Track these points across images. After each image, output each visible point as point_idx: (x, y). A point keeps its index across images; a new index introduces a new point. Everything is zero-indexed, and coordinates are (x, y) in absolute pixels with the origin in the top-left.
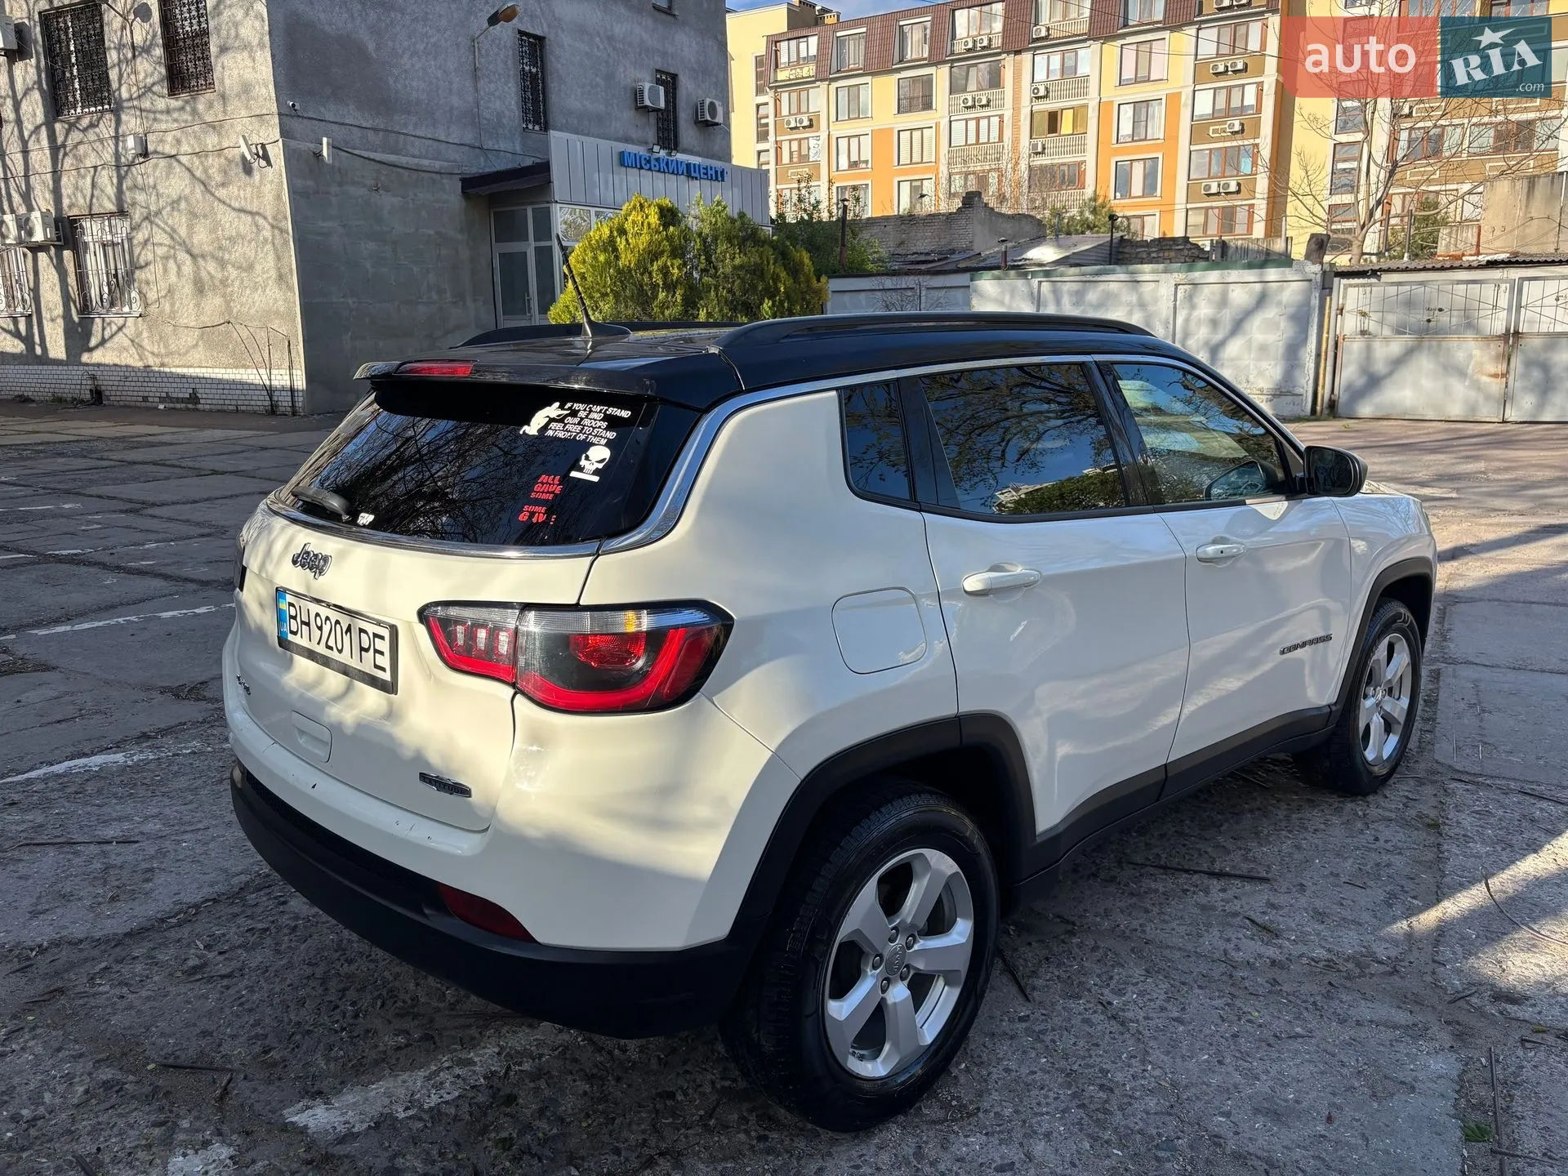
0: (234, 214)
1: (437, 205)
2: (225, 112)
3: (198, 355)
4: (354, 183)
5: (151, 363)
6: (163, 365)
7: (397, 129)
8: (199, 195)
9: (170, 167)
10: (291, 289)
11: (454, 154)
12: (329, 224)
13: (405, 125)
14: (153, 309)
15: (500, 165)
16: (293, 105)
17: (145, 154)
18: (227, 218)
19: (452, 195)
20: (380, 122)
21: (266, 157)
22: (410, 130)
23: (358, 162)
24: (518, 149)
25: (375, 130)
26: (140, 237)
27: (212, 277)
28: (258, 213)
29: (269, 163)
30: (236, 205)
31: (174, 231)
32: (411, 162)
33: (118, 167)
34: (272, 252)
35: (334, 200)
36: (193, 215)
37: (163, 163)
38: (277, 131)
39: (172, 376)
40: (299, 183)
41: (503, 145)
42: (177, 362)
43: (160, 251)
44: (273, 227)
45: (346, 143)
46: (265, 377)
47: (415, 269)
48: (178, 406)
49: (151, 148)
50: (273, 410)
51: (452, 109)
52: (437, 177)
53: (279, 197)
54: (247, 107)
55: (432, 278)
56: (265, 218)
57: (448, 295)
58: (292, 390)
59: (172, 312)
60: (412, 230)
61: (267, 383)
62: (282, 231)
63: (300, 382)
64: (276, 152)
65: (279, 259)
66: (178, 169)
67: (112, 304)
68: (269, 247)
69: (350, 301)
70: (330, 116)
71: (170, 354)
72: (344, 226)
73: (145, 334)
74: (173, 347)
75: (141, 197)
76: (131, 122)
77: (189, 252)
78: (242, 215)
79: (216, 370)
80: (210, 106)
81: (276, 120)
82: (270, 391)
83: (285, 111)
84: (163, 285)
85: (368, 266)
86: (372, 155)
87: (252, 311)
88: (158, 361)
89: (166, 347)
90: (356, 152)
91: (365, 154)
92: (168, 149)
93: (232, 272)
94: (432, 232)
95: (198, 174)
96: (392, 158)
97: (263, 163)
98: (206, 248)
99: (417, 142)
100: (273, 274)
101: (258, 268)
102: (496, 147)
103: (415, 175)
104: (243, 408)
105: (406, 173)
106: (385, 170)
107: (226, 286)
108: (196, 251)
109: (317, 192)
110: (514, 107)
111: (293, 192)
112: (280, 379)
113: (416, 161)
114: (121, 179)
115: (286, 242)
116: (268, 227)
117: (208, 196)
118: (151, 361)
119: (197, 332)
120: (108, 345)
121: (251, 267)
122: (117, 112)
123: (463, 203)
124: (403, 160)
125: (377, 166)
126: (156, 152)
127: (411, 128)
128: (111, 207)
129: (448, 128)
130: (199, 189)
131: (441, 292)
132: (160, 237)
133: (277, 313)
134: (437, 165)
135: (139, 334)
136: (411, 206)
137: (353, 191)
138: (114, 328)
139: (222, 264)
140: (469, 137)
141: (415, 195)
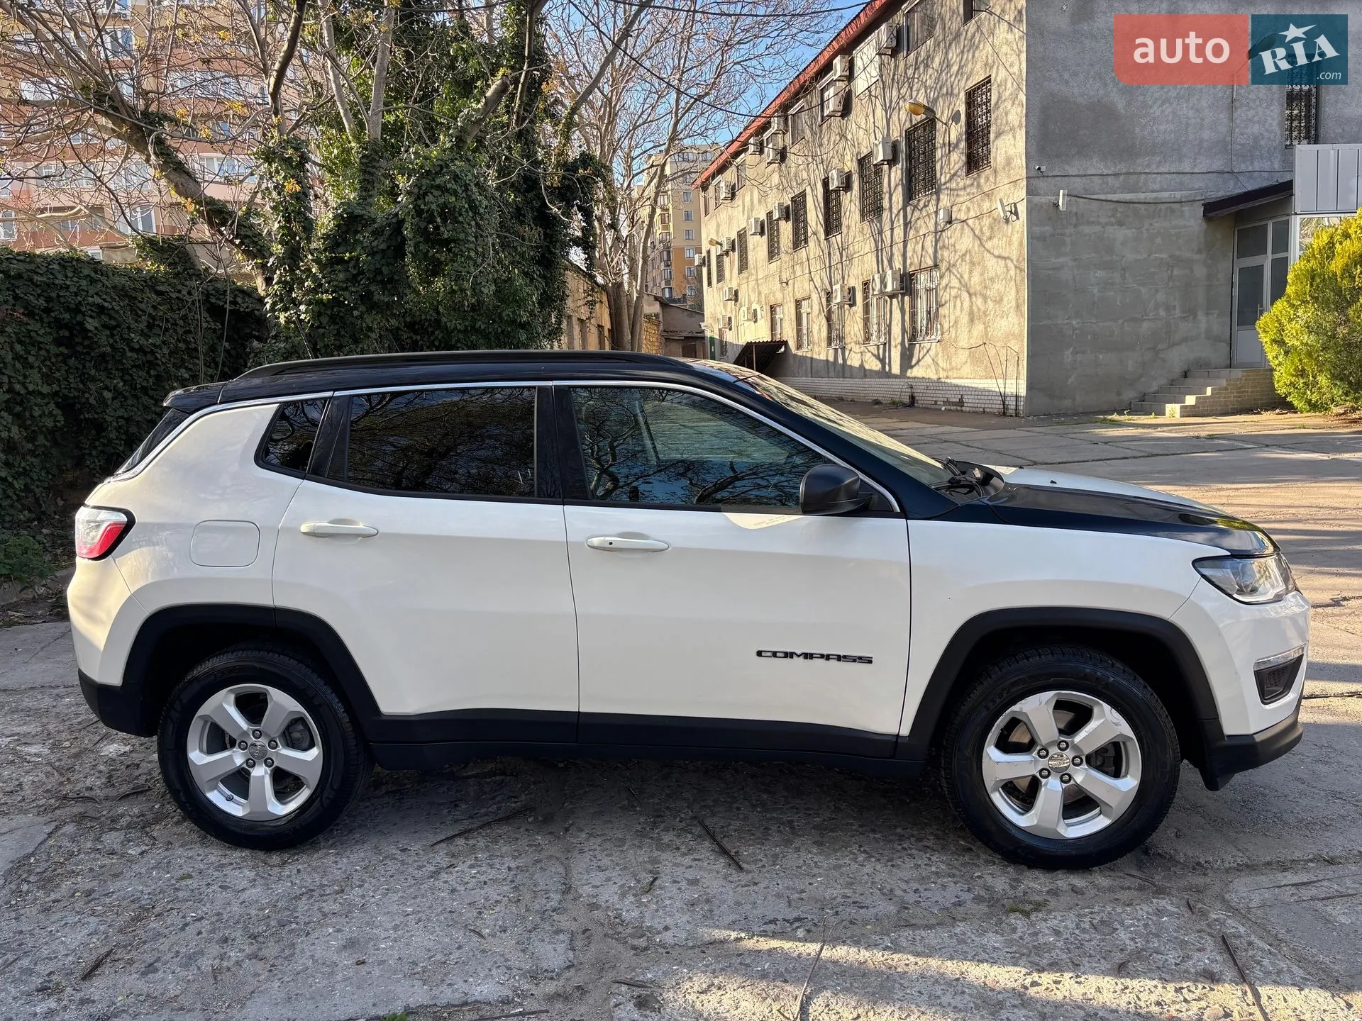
0: (995, 260)
1: (1173, 231)
2: (995, 183)
3: (967, 370)
4: (1089, 223)
5: (941, 376)
6: (947, 377)
7: (1139, 169)
8: (976, 248)
9: (963, 229)
10: (1022, 316)
11: (1199, 183)
12: (1062, 260)
13: (1149, 165)
14: (946, 336)
15: (1251, 186)
16: (1039, 169)
17: (950, 222)
18: (991, 262)
19: (1193, 220)
20: (1122, 168)
21: (1016, 214)
22: (1154, 169)
23: (1095, 205)
24: (1277, 166)
25: (1116, 175)
26: (944, 282)
27: (979, 309)
28: (1008, 258)
29: (1018, 218)
30: (996, 253)
31: (962, 277)
32: (1150, 196)
33: (936, 233)
34: (1014, 288)
35: (1068, 240)
36: (972, 264)
37: (959, 226)
38: (1024, 191)
39: (951, 385)
40: (1037, 229)
41: (1257, 166)
42: (955, 375)
43: (954, 292)
44: (1016, 267)
45: (1086, 190)
46: (1002, 386)
47: (1143, 290)
48: (952, 408)
49: (954, 218)
50: (1004, 413)
51: (1202, 141)
52: (1176, 206)
53: (1021, 244)
54: (1009, 176)
55: (1161, 297)
56: (1012, 261)
57: (1177, 311)
58: (1017, 397)
59: (956, 337)
60: (1145, 256)
61: (1002, 390)
62: (1021, 270)
63: (1023, 392)
64: (1022, 209)
65: (1017, 292)
66: (967, 230)
67: (927, 334)
68: (1013, 282)
69: (1074, 322)
70: (1073, 171)
71: (952, 369)
72: (1075, 260)
73: (940, 354)
74: (954, 364)
75: (946, 254)
76: (945, 200)
77: (968, 292)
78: (1000, 260)
79: (976, 381)
80: (987, 179)
81: (1025, 183)
82: (1004, 397)
83: (1033, 173)
84: (953, 318)
85: (1095, 291)
86: (1110, 197)
87: (999, 334)
88: (945, 374)
89: (950, 364)
90: (1094, 197)
91: (1103, 197)
92: (963, 217)
93: (991, 304)
94: (1164, 256)
95: (977, 232)
96: (1128, 197)
97: (1014, 218)
98: (978, 288)
99: (1159, 178)
100: (1014, 304)
101: (1005, 299)
102: (1250, 169)
103: (1153, 207)
104: (988, 410)
105: (1142, 207)
106: (1121, 208)
107: (986, 316)
108: (972, 291)
109: (1053, 235)
110: (1275, 127)
111: (1031, 236)
112: (1011, 390)
113: (1154, 195)
114: (937, 241)
115: (1023, 279)
116: (1013, 268)
117: (982, 249)
118: (942, 374)
119: (967, 352)
120: (921, 363)
121: (1001, 300)
122: (938, 193)
123: (1204, 225)
124: (1142, 196)
125: (1112, 206)
126: (956, 219)
127: (1154, 167)
128: (930, 263)
129: (1195, 159)
130: (977, 242)
131: (1168, 308)
132: (955, 283)
133: (1013, 335)
134: (1178, 195)
135: (937, 355)
136: (1145, 235)
137: (1087, 229)
138: (925, 351)
139: (985, 298)
140: (1218, 164)
141: (1151, 225)
